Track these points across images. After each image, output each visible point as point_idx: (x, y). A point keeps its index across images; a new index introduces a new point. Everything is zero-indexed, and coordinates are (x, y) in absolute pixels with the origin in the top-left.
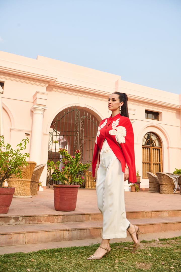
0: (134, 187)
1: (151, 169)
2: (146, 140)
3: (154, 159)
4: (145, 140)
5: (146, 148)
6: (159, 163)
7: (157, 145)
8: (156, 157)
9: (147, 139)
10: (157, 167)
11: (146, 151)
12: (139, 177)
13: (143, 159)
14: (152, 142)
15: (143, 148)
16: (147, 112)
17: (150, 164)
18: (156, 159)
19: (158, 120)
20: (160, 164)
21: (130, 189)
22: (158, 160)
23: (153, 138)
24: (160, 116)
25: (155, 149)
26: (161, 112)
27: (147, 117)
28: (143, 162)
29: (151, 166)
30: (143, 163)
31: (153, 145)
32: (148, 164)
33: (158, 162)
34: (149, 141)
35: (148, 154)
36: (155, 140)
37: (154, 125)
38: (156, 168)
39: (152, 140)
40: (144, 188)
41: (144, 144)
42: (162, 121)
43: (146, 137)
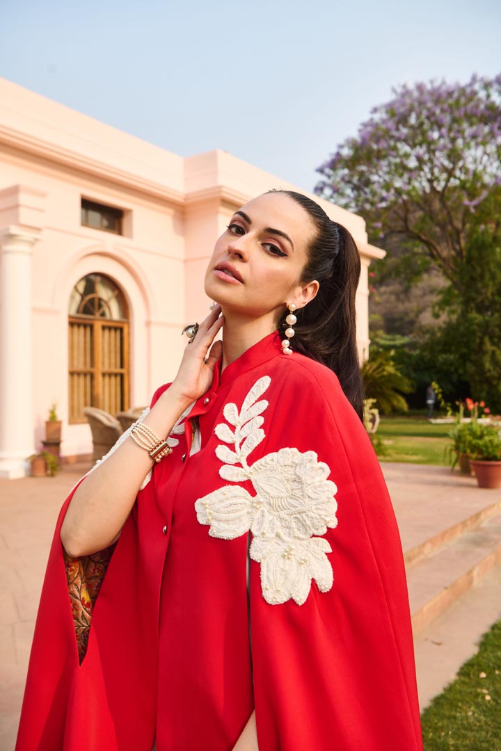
0: (41, 463)
1: (95, 392)
2: (82, 299)
3: (106, 361)
4: (78, 298)
5: (79, 325)
6: (118, 370)
7: (114, 312)
8: (110, 352)
9: (83, 296)
10: (115, 382)
11: (80, 333)
12: (57, 426)
13: (71, 358)
14: (100, 306)
15: (72, 324)
16: (87, 204)
17: (92, 376)
18: (110, 358)
19: (120, 232)
20: (122, 376)
21: (26, 470)
22: (116, 363)
23: (103, 293)
24: (125, 222)
25: (110, 328)
26: (130, 211)
27: (85, 223)
28: (72, 370)
29: (95, 383)
30: (72, 374)
31: (103, 314)
32: (85, 375)
33: (116, 367)
34: (92, 301)
35: (85, 342)
36: (110, 299)
37: (109, 249)
38: (110, 385)
39: (100, 299)
40: (72, 457)
41: (73, 312)
42: (130, 236)
43: (81, 288)
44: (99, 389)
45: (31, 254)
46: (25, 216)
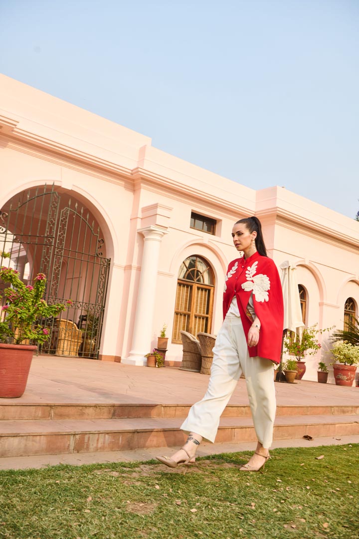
0: (153, 359)
1: (190, 326)
2: (187, 270)
3: (198, 308)
4: (185, 269)
5: (184, 285)
6: (205, 315)
7: (207, 281)
8: (201, 303)
9: (188, 269)
10: (202, 322)
11: (184, 290)
12: (164, 340)
13: (177, 305)
14: (198, 275)
15: (180, 284)
16: (195, 216)
17: (189, 316)
18: (200, 307)
19: (214, 234)
20: (207, 318)
21: (144, 362)
22: (204, 311)
23: (201, 267)
24: (217, 227)
25: (202, 289)
26: (221, 220)
27: (193, 227)
28: (177, 311)
29: (190, 321)
30: (177, 313)
31: (199, 280)
32: (185, 315)
33: (204, 313)
34: (193, 272)
35: (187, 296)
36: (204, 272)
37: (205, 242)
38: (199, 324)
39: (198, 271)
40: (172, 361)
41: (181, 277)
42: (220, 236)
43: (187, 264)
44: (192, 325)
45: (161, 241)
46: (160, 220)
